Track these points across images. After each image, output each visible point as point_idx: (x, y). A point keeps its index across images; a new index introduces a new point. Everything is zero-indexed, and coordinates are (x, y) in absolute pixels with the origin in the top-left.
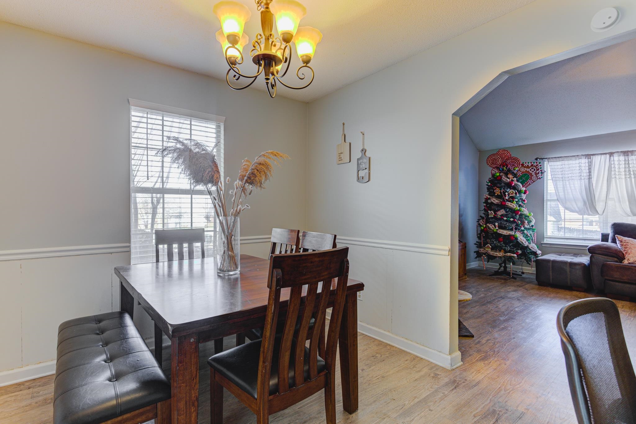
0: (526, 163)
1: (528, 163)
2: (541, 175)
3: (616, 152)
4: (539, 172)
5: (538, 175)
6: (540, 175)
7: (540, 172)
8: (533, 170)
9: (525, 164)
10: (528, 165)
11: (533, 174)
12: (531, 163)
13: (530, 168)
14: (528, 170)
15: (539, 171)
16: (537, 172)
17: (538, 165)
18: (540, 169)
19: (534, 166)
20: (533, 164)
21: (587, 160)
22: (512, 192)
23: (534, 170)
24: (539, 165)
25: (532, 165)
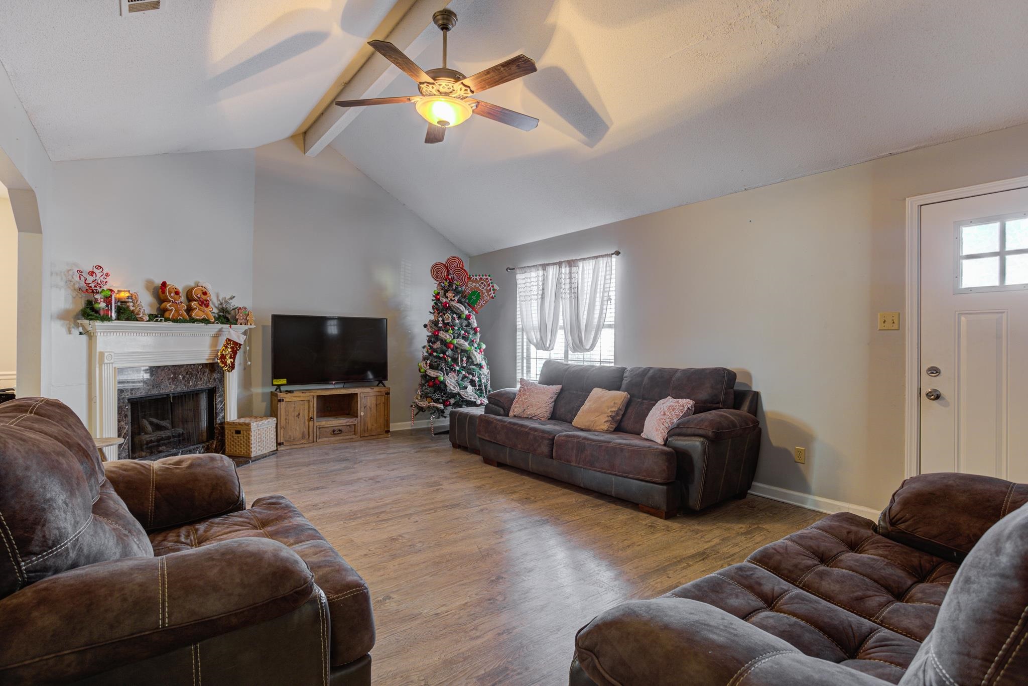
0: (473, 276)
1: (476, 276)
2: (494, 293)
3: (580, 259)
4: (490, 289)
5: (490, 293)
6: (492, 294)
7: (492, 288)
8: (483, 286)
9: (473, 278)
10: (476, 279)
11: (484, 291)
12: (479, 276)
13: (480, 283)
14: (477, 285)
15: (490, 286)
16: (489, 288)
17: (487, 279)
18: (491, 285)
19: (483, 280)
20: (481, 277)
21: (541, 273)
22: (447, 317)
23: (485, 285)
24: (489, 279)
25: (481, 279)
